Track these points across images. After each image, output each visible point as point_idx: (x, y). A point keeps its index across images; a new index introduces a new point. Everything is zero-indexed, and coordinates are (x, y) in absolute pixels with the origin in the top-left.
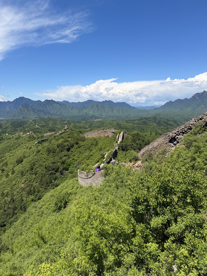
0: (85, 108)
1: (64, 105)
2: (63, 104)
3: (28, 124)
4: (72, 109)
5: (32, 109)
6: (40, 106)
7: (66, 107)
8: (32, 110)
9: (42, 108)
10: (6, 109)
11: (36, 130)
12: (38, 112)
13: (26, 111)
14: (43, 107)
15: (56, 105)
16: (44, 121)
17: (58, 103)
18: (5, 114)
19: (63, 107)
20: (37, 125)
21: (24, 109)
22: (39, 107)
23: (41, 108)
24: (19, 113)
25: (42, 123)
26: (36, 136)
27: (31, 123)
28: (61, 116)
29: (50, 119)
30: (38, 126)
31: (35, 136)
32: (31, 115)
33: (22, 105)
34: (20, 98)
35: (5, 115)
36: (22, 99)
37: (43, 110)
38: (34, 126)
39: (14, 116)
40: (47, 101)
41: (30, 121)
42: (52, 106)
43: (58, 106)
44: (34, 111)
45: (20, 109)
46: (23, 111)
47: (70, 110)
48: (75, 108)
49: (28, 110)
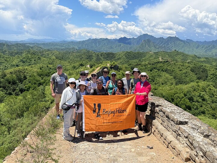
0: (214, 48)
1: (188, 43)
2: (186, 42)
3: (147, 57)
4: (197, 48)
5: (153, 44)
6: (162, 43)
12: (159, 48)
13: (147, 46)
14: (164, 44)
15: (179, 42)
19: (187, 45)
20: (160, 58)
22: (160, 44)
24: (140, 47)
27: (151, 56)
33: (145, 40)
36: (145, 35)
37: (164, 46)
39: (135, 50)
40: (170, 38)
41: (151, 53)
42: (175, 44)
43: (181, 44)
44: (155, 47)
45: (142, 44)
46: (145, 46)
47: (195, 49)
48: (201, 47)
49: (149, 46)
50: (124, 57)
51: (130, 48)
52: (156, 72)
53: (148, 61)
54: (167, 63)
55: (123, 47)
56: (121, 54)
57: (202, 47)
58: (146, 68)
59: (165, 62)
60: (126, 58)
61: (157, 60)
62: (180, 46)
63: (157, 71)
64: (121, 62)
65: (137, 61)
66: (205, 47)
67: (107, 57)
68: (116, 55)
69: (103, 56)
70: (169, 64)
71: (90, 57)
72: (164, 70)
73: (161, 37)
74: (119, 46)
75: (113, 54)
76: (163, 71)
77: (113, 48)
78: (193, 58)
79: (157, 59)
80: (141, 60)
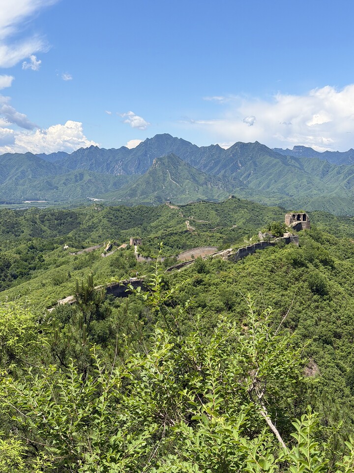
1: (297, 160)
2: (292, 158)
3: (163, 219)
4: (325, 173)
5: (189, 171)
6: (216, 164)
7: (301, 168)
8: (190, 177)
9: (223, 172)
10: (112, 172)
11: (176, 238)
12: (209, 184)
13: (169, 178)
14: (224, 166)
15: (267, 159)
16: (216, 210)
17: (277, 153)
18: (109, 187)
19: (293, 169)
20: (187, 223)
21: (165, 173)
22: (211, 168)
23: (219, 171)
24: (148, 183)
25: (210, 216)
26: (143, 259)
27: (173, 216)
28: (281, 198)
29: (240, 204)
30: (191, 224)
31: (141, 259)
32: (183, 192)
33: (160, 159)
34: (158, 136)
35: (107, 191)
36: (163, 140)
37: (224, 176)
38: (178, 226)
39: (133, 194)
40: (241, 147)
41: (172, 207)
42: (255, 165)
43: (275, 165)
44: (195, 180)
45: (153, 173)
46: (162, 178)
47: (317, 179)
48: (335, 171)
49: (176, 177)
50: (105, 221)
51: (115, 184)
52: (168, 250)
53: (162, 231)
54: (186, 234)
55: (90, 181)
56: (96, 215)
57: (339, 173)
58: (152, 245)
59: (182, 233)
60: (109, 225)
61: (180, 228)
62: (271, 171)
63: (170, 248)
64: (100, 237)
65: (139, 231)
66: (346, 170)
67: (58, 225)
68: (81, 216)
69: (47, 223)
70: (189, 236)
71: (13, 228)
72: (180, 246)
73: (212, 146)
74: (77, 181)
75: (72, 215)
76: (179, 249)
77: (57, 188)
78: (275, 214)
79: (181, 225)
80: (149, 228)
